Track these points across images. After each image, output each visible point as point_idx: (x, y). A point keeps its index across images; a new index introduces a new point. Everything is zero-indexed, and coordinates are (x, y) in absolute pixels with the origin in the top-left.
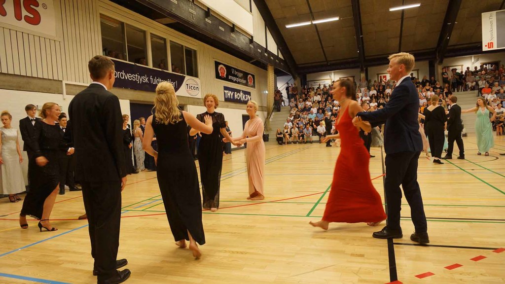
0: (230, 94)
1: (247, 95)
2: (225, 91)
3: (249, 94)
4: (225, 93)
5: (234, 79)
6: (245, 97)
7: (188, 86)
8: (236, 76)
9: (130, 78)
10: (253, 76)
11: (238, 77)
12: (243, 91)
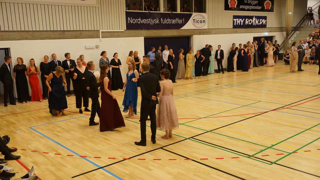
0: (239, 21)
1: (261, 20)
2: (234, 20)
3: (265, 18)
4: (234, 21)
5: (247, 7)
6: (259, 22)
7: (195, 21)
9: (145, 22)
10: (272, 1)
11: (251, 5)
12: (256, 17)
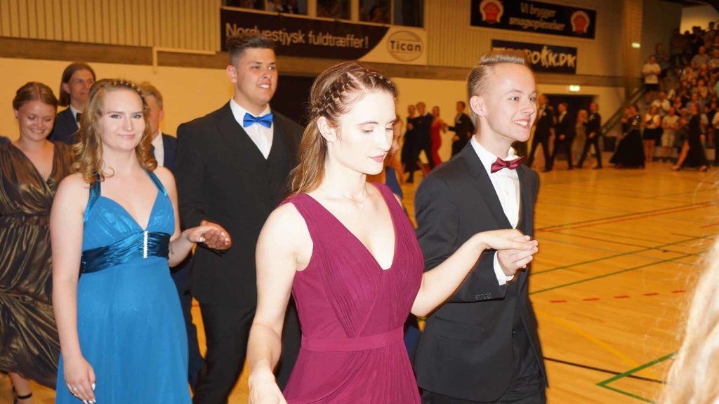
3: (573, 51)
5: (527, 23)
6: (557, 60)
7: (395, 45)
8: (534, 17)
10: (592, 15)
11: (538, 19)
12: (550, 47)
